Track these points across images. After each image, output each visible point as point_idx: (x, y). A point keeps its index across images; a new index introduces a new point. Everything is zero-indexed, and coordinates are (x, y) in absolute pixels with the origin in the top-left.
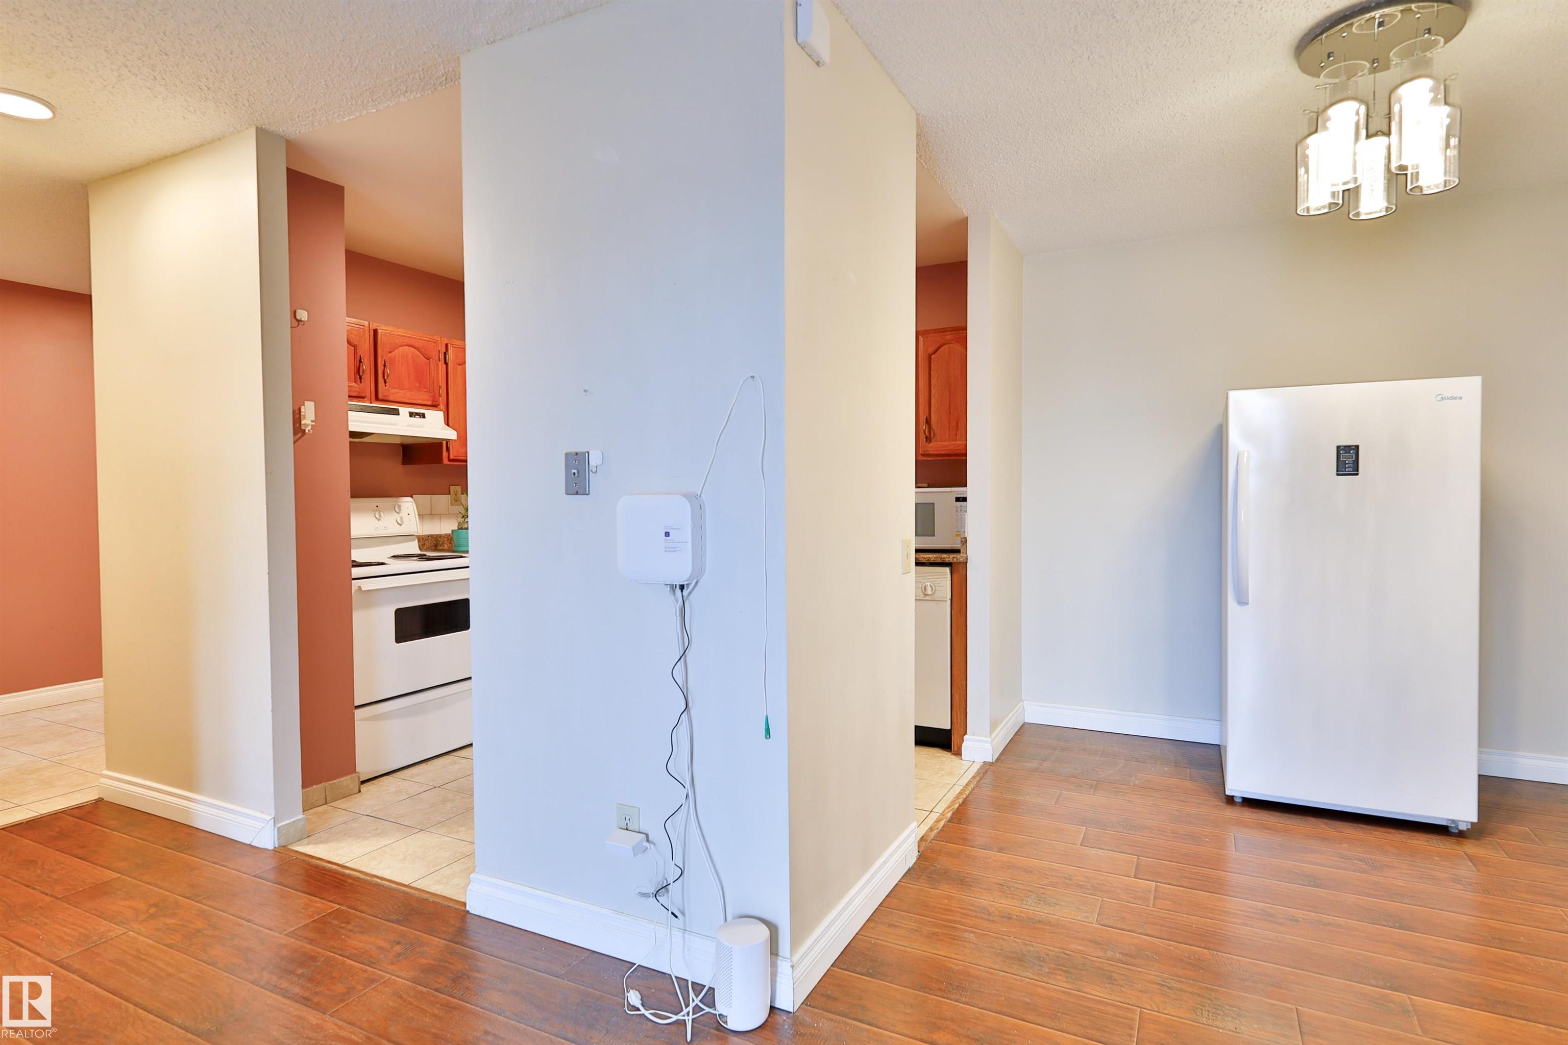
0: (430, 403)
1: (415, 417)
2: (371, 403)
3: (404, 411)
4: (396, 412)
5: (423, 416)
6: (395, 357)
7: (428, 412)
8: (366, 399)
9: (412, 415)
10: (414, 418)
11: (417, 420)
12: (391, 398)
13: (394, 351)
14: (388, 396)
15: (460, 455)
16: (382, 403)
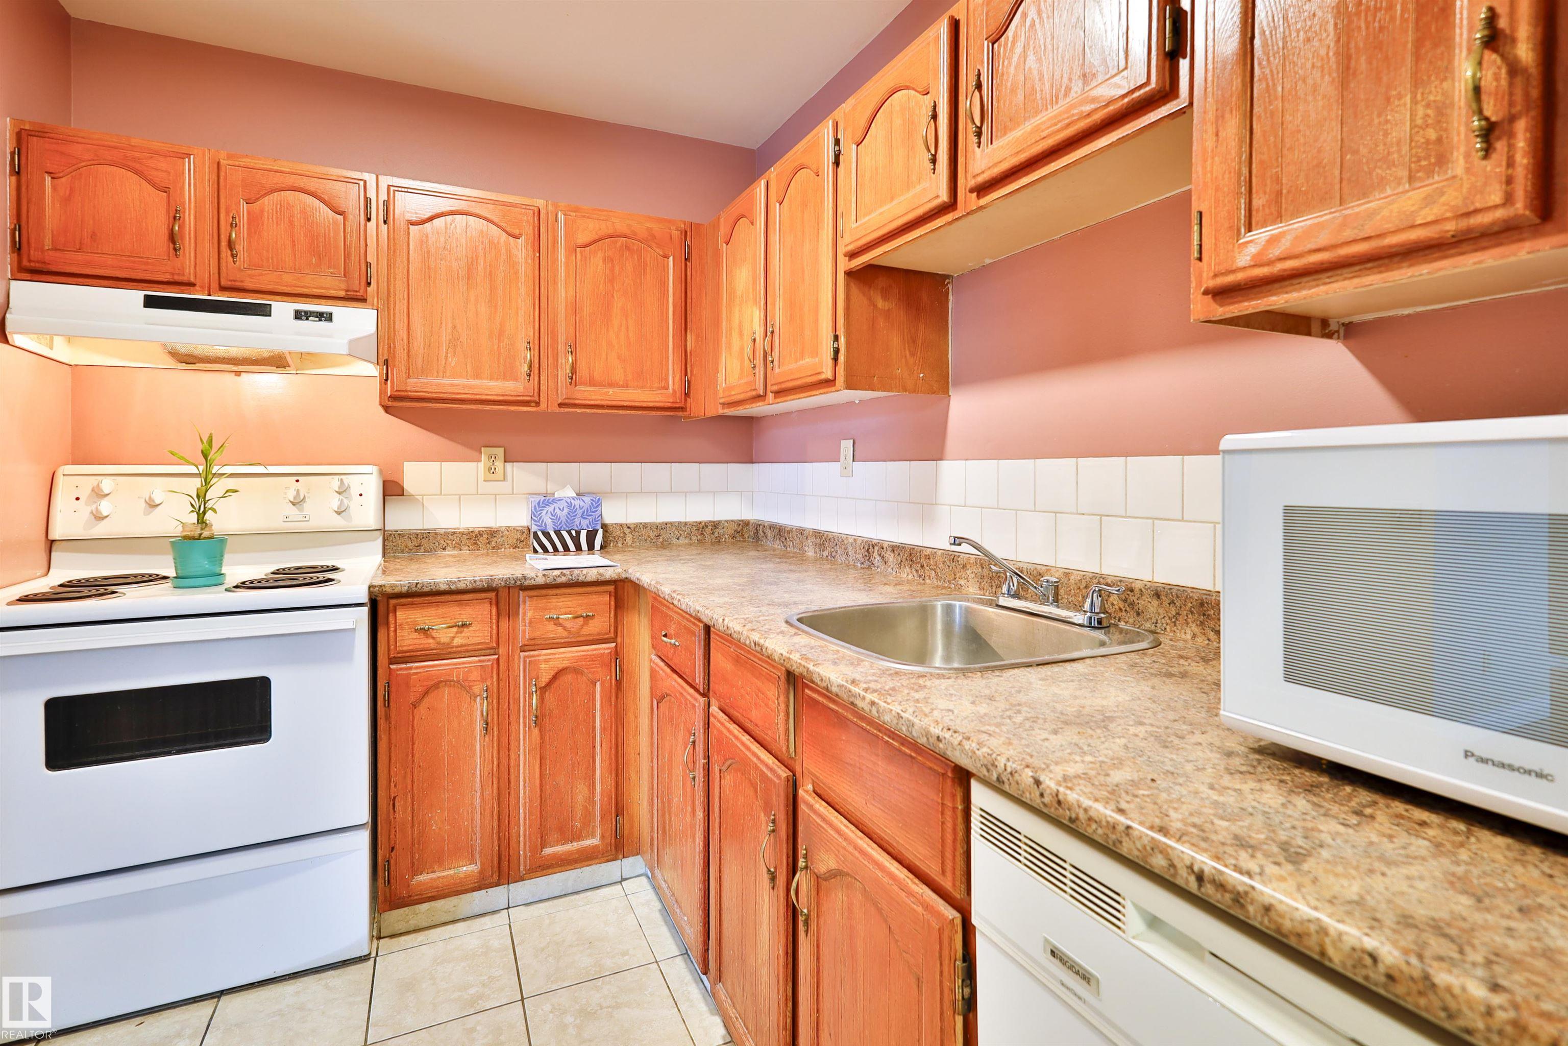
0: (342, 294)
1: (307, 319)
2: (209, 295)
3: (283, 310)
4: (263, 311)
5: (329, 317)
6: (262, 211)
7: (339, 312)
8: (197, 288)
9: (298, 315)
10: (307, 322)
11: (313, 325)
12: (248, 284)
13: (257, 199)
14: (242, 281)
15: (409, 389)
16: (241, 294)
